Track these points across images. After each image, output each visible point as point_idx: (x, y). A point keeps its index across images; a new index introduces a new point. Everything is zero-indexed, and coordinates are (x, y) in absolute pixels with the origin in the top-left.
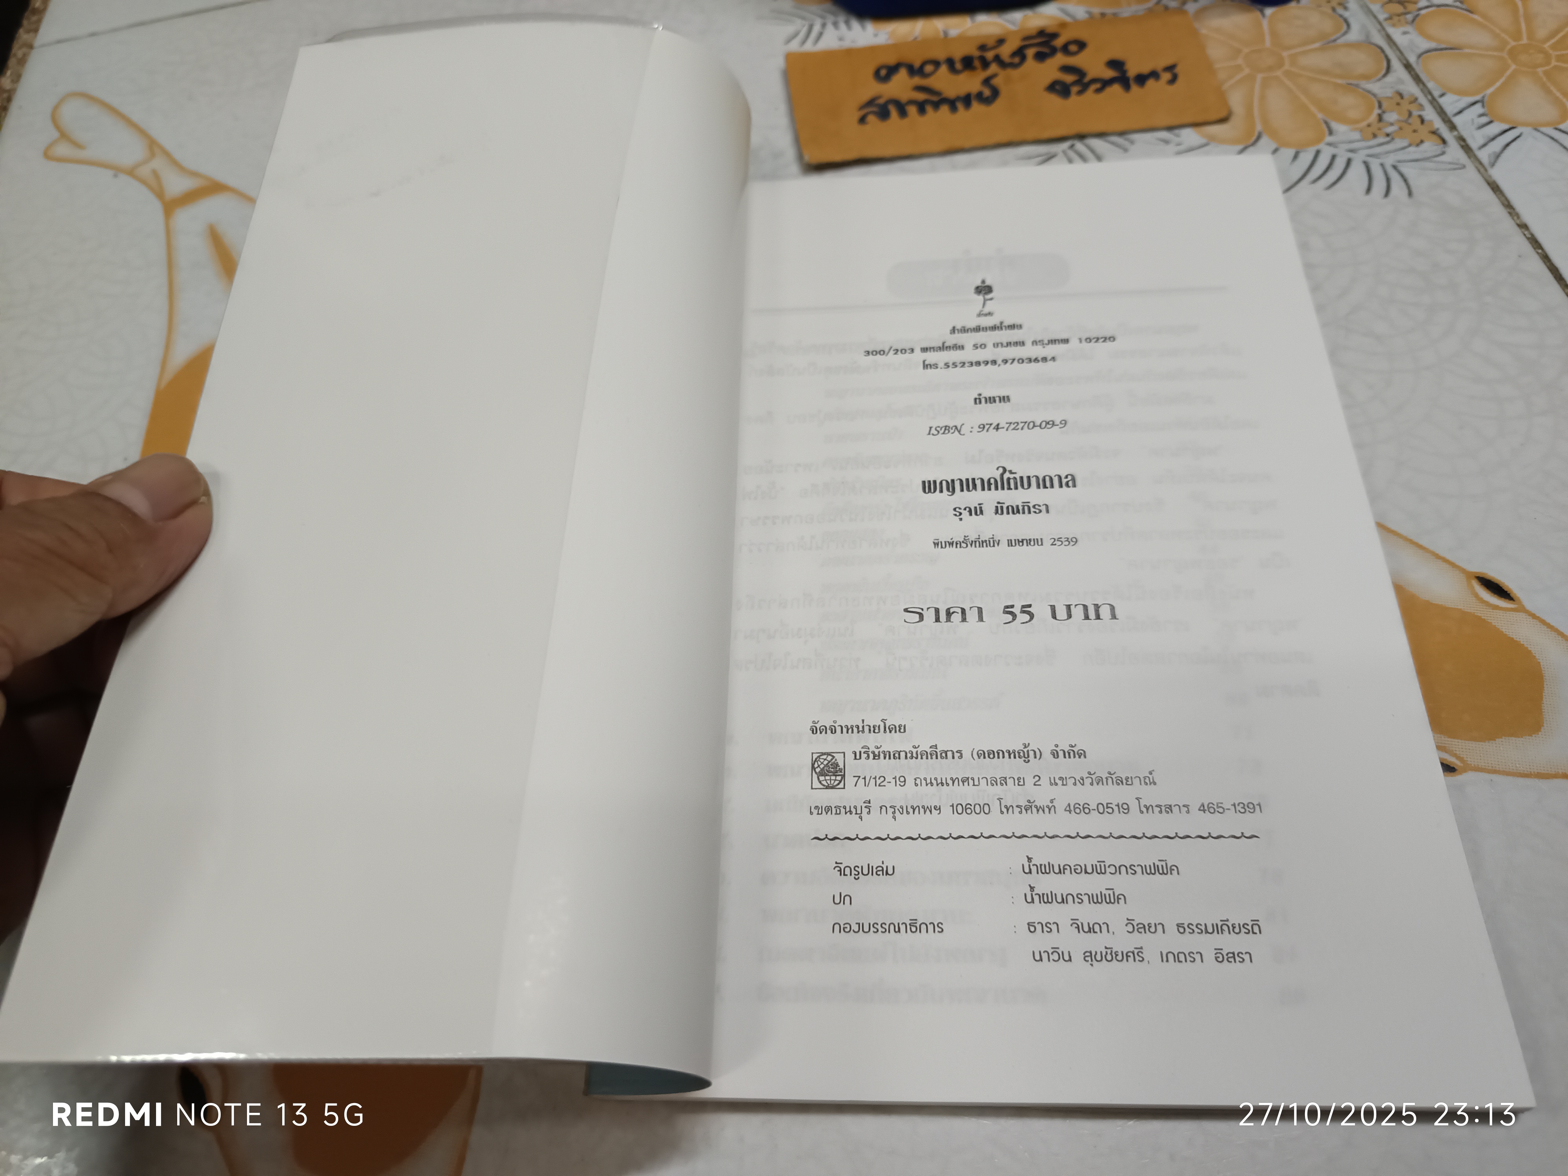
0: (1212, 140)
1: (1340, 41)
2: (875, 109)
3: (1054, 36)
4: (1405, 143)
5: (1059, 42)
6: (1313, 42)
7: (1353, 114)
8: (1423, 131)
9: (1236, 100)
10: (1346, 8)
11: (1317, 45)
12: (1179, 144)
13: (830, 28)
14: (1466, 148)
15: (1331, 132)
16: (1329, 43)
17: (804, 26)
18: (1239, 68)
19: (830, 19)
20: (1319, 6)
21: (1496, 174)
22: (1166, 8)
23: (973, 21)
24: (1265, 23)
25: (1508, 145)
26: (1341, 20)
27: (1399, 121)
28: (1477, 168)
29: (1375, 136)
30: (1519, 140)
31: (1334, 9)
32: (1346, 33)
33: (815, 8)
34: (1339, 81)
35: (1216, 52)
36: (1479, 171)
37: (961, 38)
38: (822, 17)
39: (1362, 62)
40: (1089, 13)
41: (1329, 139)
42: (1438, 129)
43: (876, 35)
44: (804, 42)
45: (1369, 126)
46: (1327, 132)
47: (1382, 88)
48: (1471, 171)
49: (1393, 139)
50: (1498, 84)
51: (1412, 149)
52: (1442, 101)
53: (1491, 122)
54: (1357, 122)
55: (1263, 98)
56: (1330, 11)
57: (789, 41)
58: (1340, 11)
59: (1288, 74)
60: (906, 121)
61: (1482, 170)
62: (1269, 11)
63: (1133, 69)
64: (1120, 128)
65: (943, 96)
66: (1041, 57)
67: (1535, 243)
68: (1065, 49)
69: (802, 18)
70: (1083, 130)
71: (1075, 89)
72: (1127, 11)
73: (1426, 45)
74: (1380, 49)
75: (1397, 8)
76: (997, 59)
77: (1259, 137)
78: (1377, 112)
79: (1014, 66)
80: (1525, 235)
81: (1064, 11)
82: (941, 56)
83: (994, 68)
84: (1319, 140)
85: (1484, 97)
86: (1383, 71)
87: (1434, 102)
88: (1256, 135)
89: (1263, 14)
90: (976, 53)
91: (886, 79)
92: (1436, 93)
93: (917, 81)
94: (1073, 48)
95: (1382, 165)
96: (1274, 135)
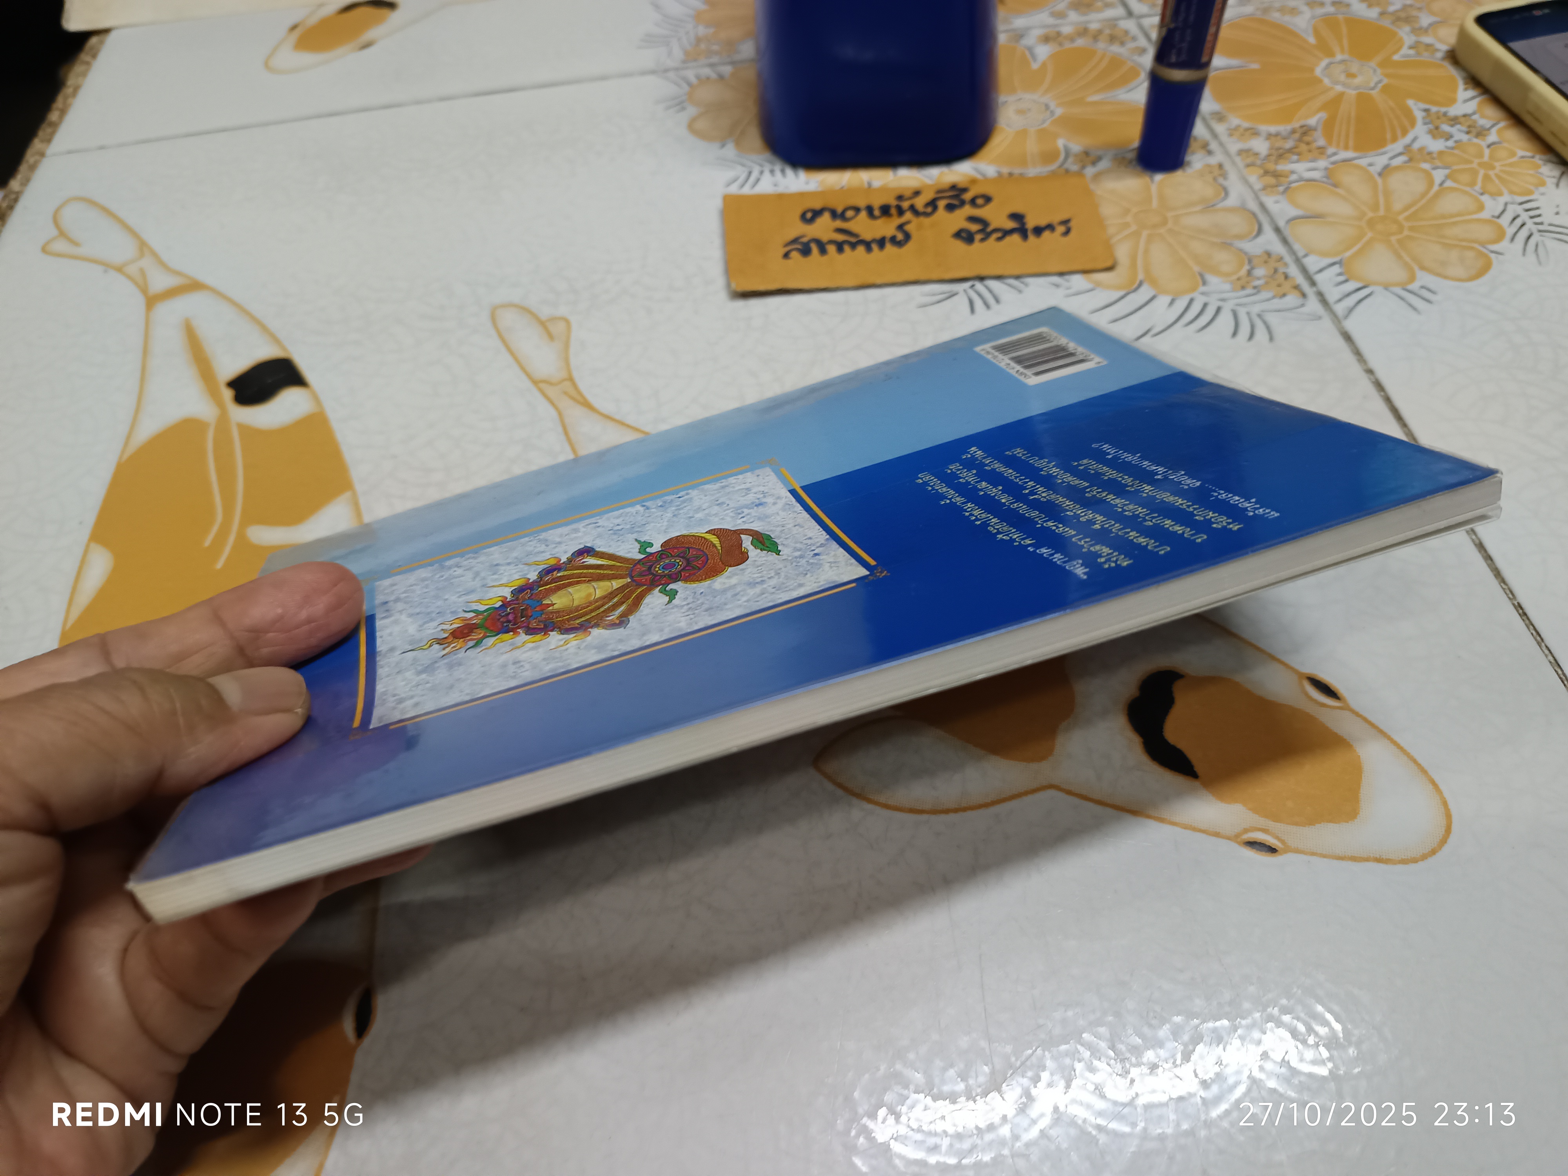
0: (1097, 285)
1: (1219, 206)
2: (798, 247)
3: (964, 190)
4: (1269, 295)
5: (967, 196)
6: (1195, 205)
7: (1226, 268)
8: (1287, 285)
9: (1122, 253)
10: (1226, 178)
11: (1197, 208)
12: (1069, 288)
13: (767, 174)
14: (1324, 301)
15: (1204, 283)
16: (1209, 207)
17: (744, 174)
18: (1127, 225)
19: (768, 168)
20: (1202, 175)
21: (1349, 324)
22: (1067, 172)
23: (895, 175)
24: (1153, 187)
25: (1360, 301)
26: (1221, 188)
27: (1265, 276)
28: (1331, 318)
29: (1243, 288)
30: (1370, 297)
31: (1215, 179)
32: (1224, 199)
33: (755, 157)
34: (1215, 240)
35: (1108, 210)
36: (1333, 321)
37: (883, 189)
38: (761, 165)
39: (1236, 224)
40: (998, 171)
41: (1202, 289)
42: (1300, 285)
43: (807, 183)
44: (741, 186)
45: (1239, 279)
46: (1201, 283)
47: (1252, 247)
48: (1327, 323)
49: (1259, 291)
50: (1355, 249)
51: (1275, 301)
52: (1305, 260)
53: (1346, 281)
54: (1228, 275)
55: (1146, 252)
56: (1211, 180)
57: (728, 185)
58: (1221, 180)
59: (1170, 231)
60: (825, 258)
61: (1336, 321)
62: (1159, 177)
63: (1031, 222)
64: (1017, 272)
65: (861, 238)
66: (950, 208)
67: (1379, 386)
68: (973, 202)
69: (743, 165)
70: (984, 273)
71: (978, 237)
72: (1032, 171)
73: (1293, 212)
74: (1254, 215)
75: (1271, 180)
76: (912, 208)
77: (1140, 284)
78: (1247, 267)
79: (926, 215)
80: (1370, 379)
81: (976, 170)
82: (862, 204)
83: (908, 216)
84: (1194, 289)
85: (1342, 259)
86: (1255, 233)
87: (1297, 261)
88: (1138, 282)
89: (1152, 180)
90: (895, 203)
91: (810, 221)
92: (1301, 254)
93: (839, 224)
94: (980, 201)
95: (1248, 313)
96: (1153, 283)
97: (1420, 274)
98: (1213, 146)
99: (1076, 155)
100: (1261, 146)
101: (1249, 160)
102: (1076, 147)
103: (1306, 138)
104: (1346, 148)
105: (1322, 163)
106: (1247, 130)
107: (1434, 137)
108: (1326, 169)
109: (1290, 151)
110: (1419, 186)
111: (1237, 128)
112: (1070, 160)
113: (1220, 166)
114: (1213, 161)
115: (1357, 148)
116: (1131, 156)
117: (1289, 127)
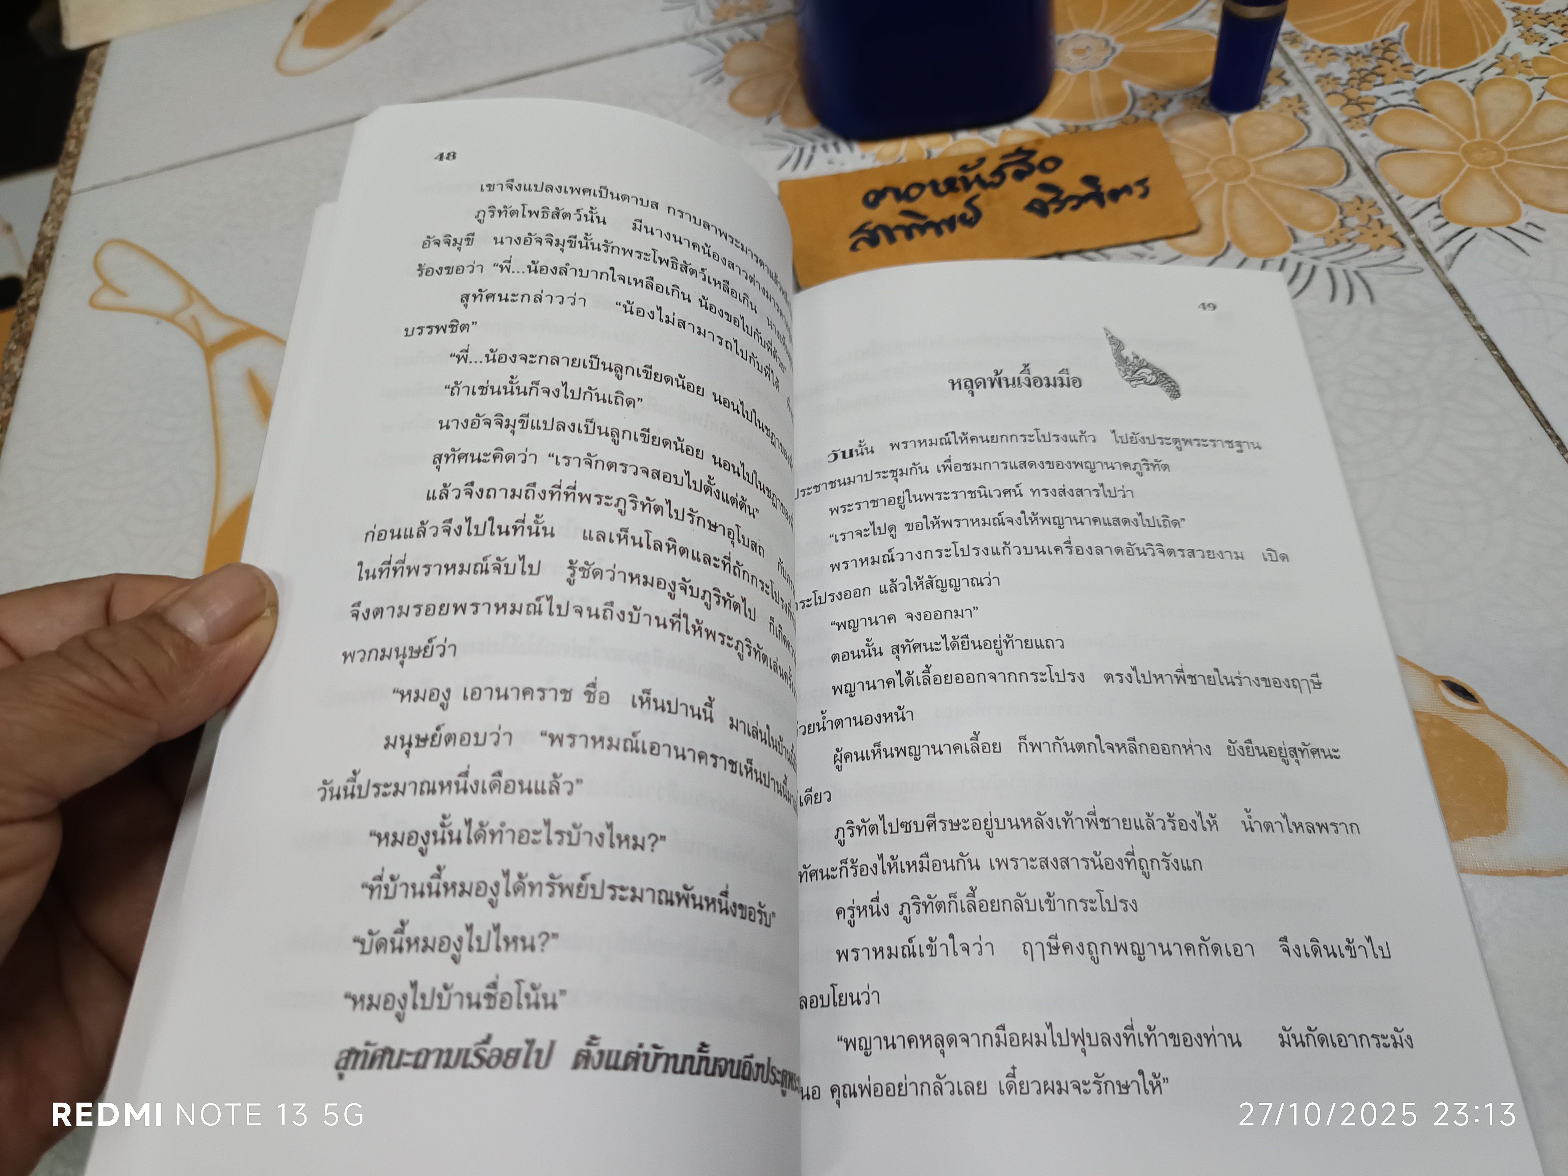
0: (1184, 252)
1: (1302, 146)
2: (865, 236)
3: (1032, 153)
4: (1366, 249)
5: (1036, 160)
6: (1277, 148)
7: (1317, 220)
8: (1383, 235)
9: (1205, 210)
10: (1306, 113)
11: (1281, 151)
12: (1153, 257)
13: (820, 151)
14: (1424, 250)
15: (1296, 240)
16: (1292, 149)
17: (795, 149)
18: (1207, 177)
19: (819, 143)
20: (1281, 111)
21: (1453, 276)
22: (1137, 119)
23: (955, 139)
24: (1231, 131)
25: (1463, 246)
26: (1303, 125)
27: (1360, 226)
28: (1434, 270)
29: (1337, 242)
30: (1473, 240)
31: (1295, 114)
32: (1307, 138)
33: (804, 131)
34: (1302, 187)
35: (1185, 162)
36: (1436, 273)
37: (944, 159)
38: (811, 140)
39: (1323, 166)
40: (1063, 126)
41: (1294, 247)
42: (1396, 233)
43: (863, 157)
44: (795, 167)
45: (1331, 232)
46: (1292, 240)
47: (1343, 193)
48: (1429, 275)
49: (1354, 245)
50: (1452, 185)
51: (1373, 254)
52: (1400, 203)
53: (1447, 223)
54: (1320, 228)
55: (1230, 207)
56: (1291, 116)
57: (781, 166)
58: (1301, 115)
59: (1253, 181)
60: (894, 246)
61: (1439, 272)
62: (1234, 118)
63: (1107, 186)
64: (1097, 244)
65: (929, 220)
66: (1019, 176)
67: (1490, 344)
68: (1042, 167)
69: (794, 142)
70: (1062, 247)
71: (1052, 207)
72: (1101, 123)
73: (1384, 147)
74: (1340, 152)
75: (1357, 111)
76: (978, 178)
77: (1228, 247)
78: (1339, 217)
79: (996, 185)
80: (1481, 337)
81: (1040, 125)
82: (925, 179)
83: (976, 189)
84: (1285, 248)
85: (1439, 198)
86: (1344, 176)
87: (1392, 205)
88: (1225, 245)
89: (1229, 122)
90: (959, 174)
91: (874, 205)
92: (1394, 196)
93: (904, 205)
94: (1050, 165)
95: (1345, 271)
96: (1242, 245)
97: (1524, 208)
98: (1290, 75)
99: (1143, 98)
100: (1341, 70)
101: (1329, 90)
102: (1143, 90)
103: (1389, 55)
104: (1434, 64)
105: (1409, 85)
106: (1324, 50)
107: (1527, 41)
108: (1414, 90)
109: (1372, 72)
110: (1516, 103)
111: (1312, 50)
112: (1139, 104)
113: (1300, 98)
114: (1290, 93)
115: (1444, 65)
116: (1202, 94)
117: (1369, 43)
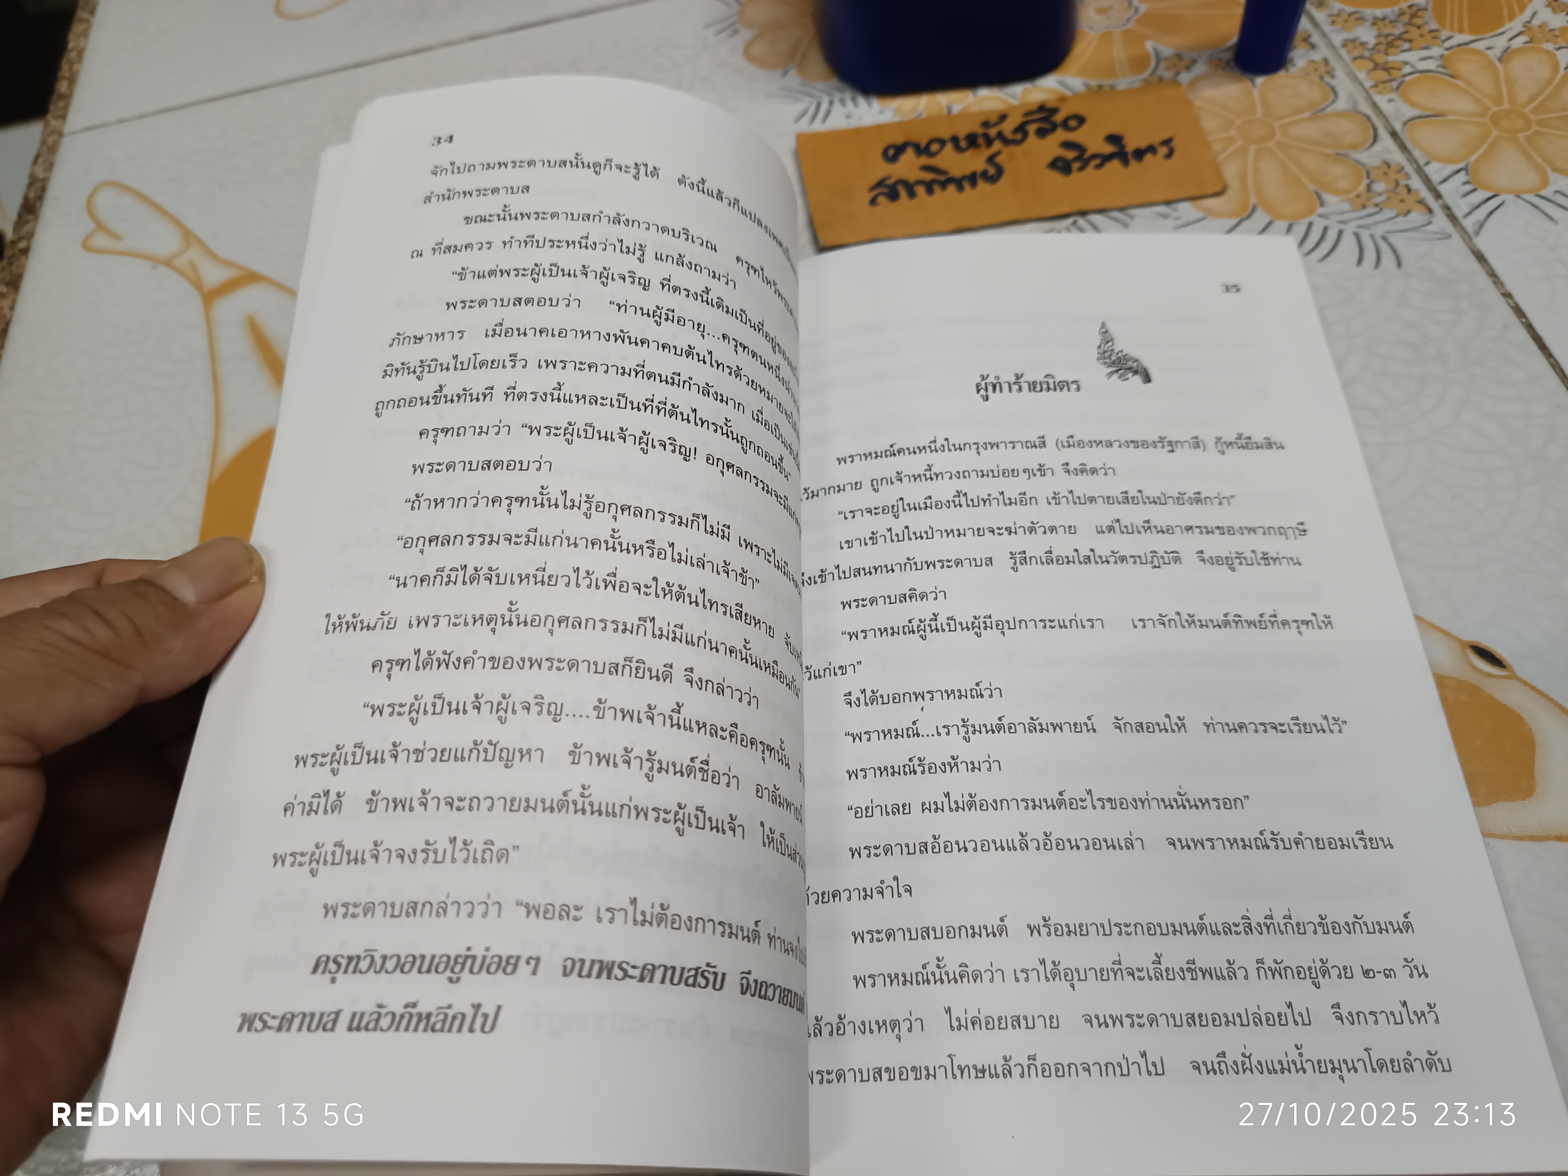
0: (1209, 213)
1: (1329, 110)
2: (885, 190)
3: (1054, 111)
4: (1393, 214)
5: (1059, 118)
6: (1303, 112)
7: (1343, 185)
8: (1410, 200)
9: (1230, 172)
10: (1333, 76)
11: (1305, 115)
12: (1177, 218)
13: (837, 105)
14: (1452, 217)
15: (1322, 203)
16: (1318, 113)
17: (812, 104)
18: (1232, 140)
19: (837, 97)
20: (1307, 74)
21: (1481, 243)
22: (1161, 79)
23: (975, 96)
24: (1256, 93)
25: (1491, 213)
26: (1329, 89)
27: (1386, 191)
28: (1462, 237)
29: (1364, 206)
30: (1501, 207)
31: (1321, 78)
32: (1333, 102)
33: (821, 85)
34: (1328, 151)
35: (1209, 123)
36: (1464, 240)
37: (964, 115)
38: (829, 94)
39: (1349, 130)
40: (1086, 85)
41: (1321, 210)
42: (1424, 198)
43: (881, 111)
44: (812, 120)
45: (1358, 196)
46: (1318, 204)
47: (1370, 157)
48: (1457, 241)
49: (1381, 209)
50: (1481, 151)
51: (1400, 219)
52: (1427, 169)
53: (1475, 190)
54: (1347, 192)
55: (1256, 170)
56: (1317, 79)
57: (798, 120)
58: (1328, 79)
59: (1279, 144)
60: (914, 202)
61: (1467, 239)
62: (1260, 80)
63: (1131, 145)
64: (1120, 204)
65: (949, 175)
66: (1042, 133)
67: (1519, 312)
68: (1065, 124)
69: (810, 95)
70: (1085, 206)
71: (1076, 165)
72: (1124, 83)
73: (1410, 112)
74: (1368, 118)
75: (1384, 76)
76: (1000, 135)
77: (1254, 209)
78: (1365, 181)
79: (1017, 143)
80: (1509, 304)
81: (1062, 84)
82: (946, 134)
83: (997, 146)
84: (1311, 212)
85: (1467, 165)
86: (1371, 140)
87: (1419, 170)
88: (1251, 207)
89: (1254, 84)
90: (980, 131)
91: (894, 159)
92: (1422, 162)
93: (924, 160)
94: (1073, 123)
95: (1372, 236)
96: (1268, 207)
97: (1552, 176)
98: (1316, 39)
99: (1167, 59)
100: (1367, 35)
101: (1356, 53)
102: (1167, 51)
103: (1417, 21)
104: (1461, 31)
105: (1436, 51)
106: (1350, 15)
107: (1554, 11)
108: (1442, 56)
109: (1399, 38)
110: (1543, 72)
111: (1339, 14)
112: (1163, 65)
113: (1326, 62)
114: (1317, 56)
115: (1472, 31)
116: (1228, 56)
117: (1396, 9)
